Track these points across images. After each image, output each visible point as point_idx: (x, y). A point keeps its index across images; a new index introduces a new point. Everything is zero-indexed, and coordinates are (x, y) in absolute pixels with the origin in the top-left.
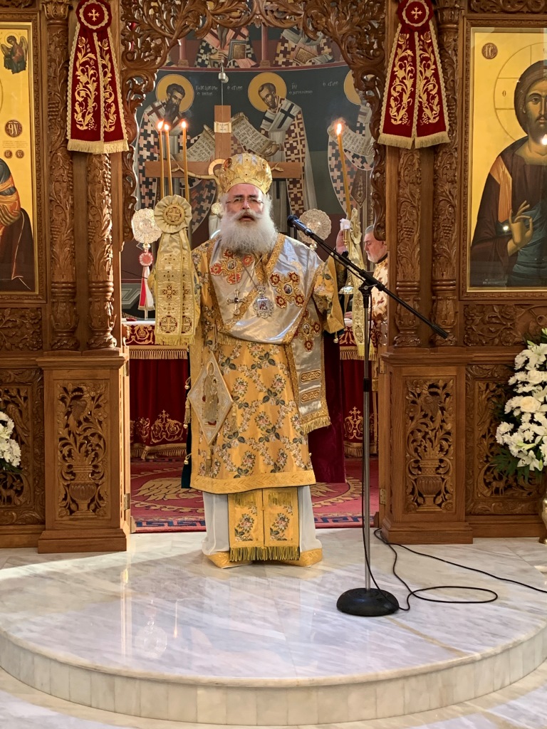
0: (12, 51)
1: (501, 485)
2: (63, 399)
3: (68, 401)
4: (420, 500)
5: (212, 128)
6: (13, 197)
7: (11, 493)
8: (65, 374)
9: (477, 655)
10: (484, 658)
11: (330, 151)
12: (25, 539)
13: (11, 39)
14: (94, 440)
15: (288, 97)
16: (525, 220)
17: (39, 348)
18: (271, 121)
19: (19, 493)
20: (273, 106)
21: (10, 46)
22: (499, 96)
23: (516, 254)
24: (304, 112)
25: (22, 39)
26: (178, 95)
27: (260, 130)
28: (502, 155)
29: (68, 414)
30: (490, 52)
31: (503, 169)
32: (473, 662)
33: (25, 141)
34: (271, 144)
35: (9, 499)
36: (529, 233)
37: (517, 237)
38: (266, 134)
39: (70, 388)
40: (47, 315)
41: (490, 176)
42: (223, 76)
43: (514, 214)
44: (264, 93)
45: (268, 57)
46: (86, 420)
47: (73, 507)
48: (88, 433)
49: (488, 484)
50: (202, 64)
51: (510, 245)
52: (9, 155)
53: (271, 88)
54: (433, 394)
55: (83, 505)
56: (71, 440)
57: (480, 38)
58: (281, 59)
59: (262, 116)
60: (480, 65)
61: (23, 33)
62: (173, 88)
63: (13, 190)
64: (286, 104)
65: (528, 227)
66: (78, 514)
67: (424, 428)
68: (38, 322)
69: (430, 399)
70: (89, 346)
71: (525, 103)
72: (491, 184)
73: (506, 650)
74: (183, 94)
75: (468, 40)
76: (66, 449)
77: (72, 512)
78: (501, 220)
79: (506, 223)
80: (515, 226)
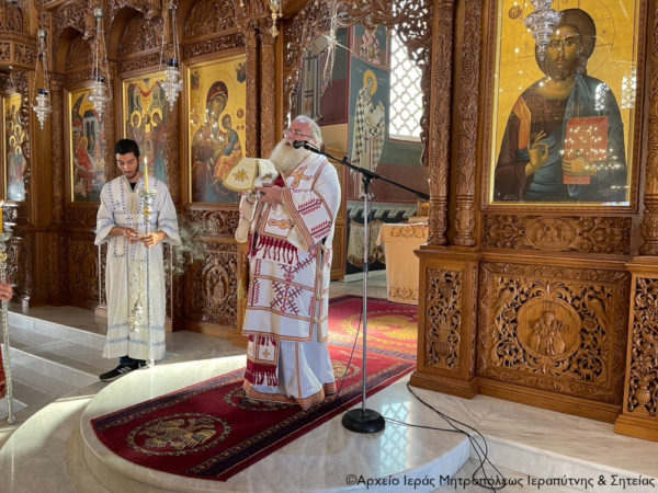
0: (240, 71)
4: (436, 359)
6: (239, 151)
13: (240, 64)
16: (541, 146)
21: (239, 68)
22: (522, 46)
23: (532, 176)
25: (244, 64)
28: (523, 95)
30: (516, 13)
31: (524, 105)
33: (244, 119)
36: (544, 158)
37: (534, 161)
41: (512, 113)
43: (532, 142)
51: (528, 167)
52: (238, 128)
54: (448, 281)
57: (506, 4)
63: (240, 148)
65: (544, 152)
67: (440, 305)
69: (446, 284)
75: (493, 7)
78: (521, 146)
79: (525, 150)
80: (533, 153)
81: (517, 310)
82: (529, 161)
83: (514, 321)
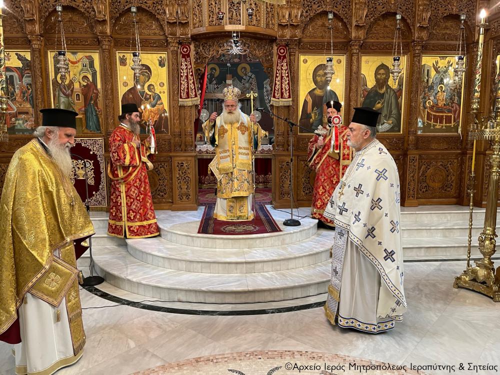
0: (161, 61)
1: (308, 192)
2: (178, 166)
3: (179, 166)
4: (284, 196)
5: (226, 82)
6: (162, 106)
7: (163, 194)
8: (178, 158)
9: (292, 232)
10: (294, 233)
11: (265, 90)
12: (167, 207)
13: (161, 57)
14: (187, 178)
15: (251, 72)
16: (316, 113)
17: (170, 151)
18: (245, 80)
19: (165, 194)
20: (246, 75)
21: (160, 59)
22: (308, 74)
23: (313, 123)
24: (256, 77)
25: (164, 57)
26: (214, 71)
27: (241, 83)
28: (309, 93)
29: (179, 170)
30: (305, 61)
31: (309, 97)
32: (291, 233)
33: (165, 88)
34: (245, 88)
35: (162, 196)
36: (317, 117)
37: (313, 118)
38: (243, 84)
39: (180, 163)
40: (172, 141)
41: (305, 99)
42: (229, 65)
43: (312, 111)
44: (243, 70)
45: (244, 58)
46: (185, 172)
47: (181, 198)
48: (185, 176)
49: (304, 192)
50: (222, 60)
51: (311, 120)
52: (160, 92)
53: (245, 68)
54: (288, 165)
55: (184, 197)
56: (180, 178)
57: (302, 58)
58: (248, 59)
59: (242, 78)
60: (302, 66)
61: (164, 55)
62: (212, 69)
63: (162, 103)
64: (250, 74)
65: (316, 115)
66: (183, 200)
67: (285, 175)
68: (170, 143)
69: (287, 166)
70: (185, 150)
71: (316, 77)
72: (306, 102)
73: (301, 231)
74: (216, 71)
75: (298, 58)
76: (179, 181)
77: (181, 199)
78: (308, 112)
79: (310, 114)
80: (313, 115)
81: (309, 173)
82: (311, 118)
83: (309, 178)
